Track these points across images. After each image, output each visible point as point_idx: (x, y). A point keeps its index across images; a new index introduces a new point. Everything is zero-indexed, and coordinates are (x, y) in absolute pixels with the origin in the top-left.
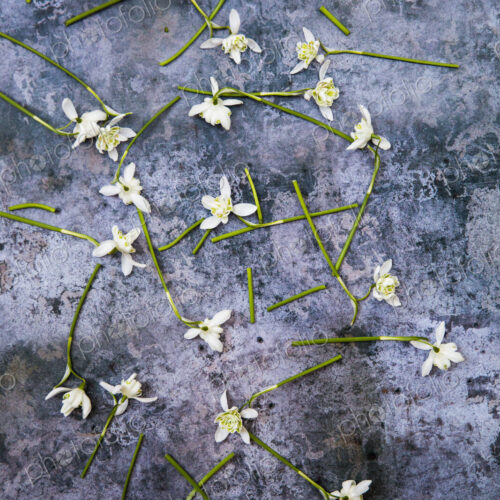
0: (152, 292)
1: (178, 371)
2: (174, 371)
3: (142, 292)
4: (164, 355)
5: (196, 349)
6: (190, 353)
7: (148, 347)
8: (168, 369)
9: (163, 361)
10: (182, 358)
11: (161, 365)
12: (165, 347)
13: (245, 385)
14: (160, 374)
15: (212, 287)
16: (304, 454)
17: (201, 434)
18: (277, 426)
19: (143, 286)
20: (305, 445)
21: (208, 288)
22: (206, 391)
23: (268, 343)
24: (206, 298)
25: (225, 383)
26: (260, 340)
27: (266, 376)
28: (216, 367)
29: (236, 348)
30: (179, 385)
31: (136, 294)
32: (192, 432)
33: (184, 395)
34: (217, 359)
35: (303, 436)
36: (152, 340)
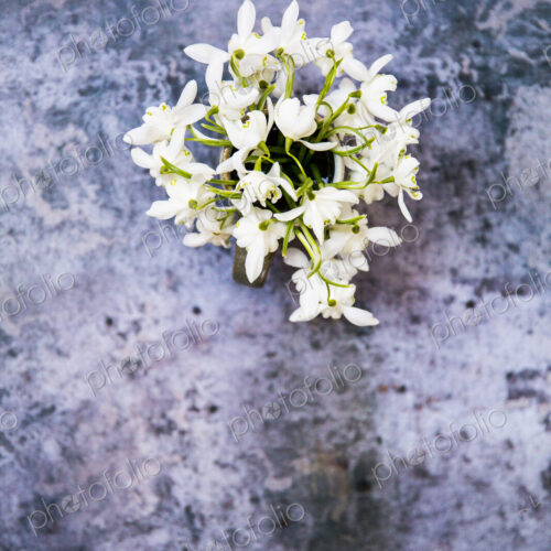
0: (36, 236)
1: (75, 355)
2: (67, 356)
3: (20, 238)
4: (53, 332)
5: (102, 323)
6: (92, 328)
7: (30, 319)
8: (59, 353)
9: (51, 340)
10: (80, 336)
11: (50, 347)
12: (54, 319)
13: (174, 378)
14: (47, 359)
15: (125, 230)
16: (262, 482)
17: (108, 450)
18: (222, 440)
19: (21, 227)
20: (264, 469)
21: (120, 232)
22: (116, 387)
23: (209, 314)
24: (116, 248)
25: (146, 373)
26: (197, 311)
27: (206, 365)
28: (131, 351)
29: (162, 322)
30: (77, 376)
31: (11, 239)
32: (95, 446)
33: (83, 391)
34: (132, 339)
35: (261, 454)
36: (36, 309)
